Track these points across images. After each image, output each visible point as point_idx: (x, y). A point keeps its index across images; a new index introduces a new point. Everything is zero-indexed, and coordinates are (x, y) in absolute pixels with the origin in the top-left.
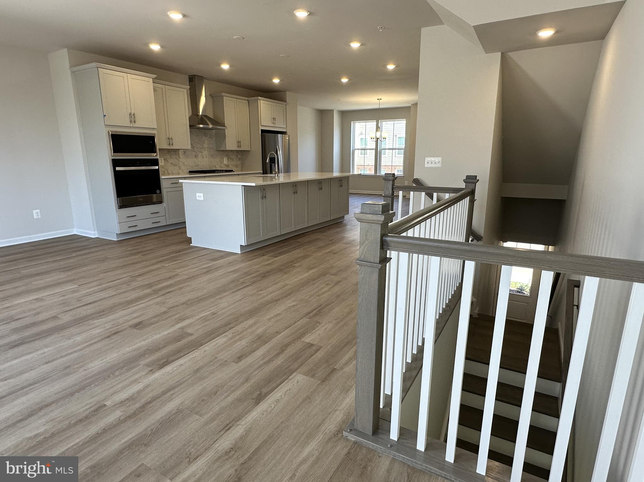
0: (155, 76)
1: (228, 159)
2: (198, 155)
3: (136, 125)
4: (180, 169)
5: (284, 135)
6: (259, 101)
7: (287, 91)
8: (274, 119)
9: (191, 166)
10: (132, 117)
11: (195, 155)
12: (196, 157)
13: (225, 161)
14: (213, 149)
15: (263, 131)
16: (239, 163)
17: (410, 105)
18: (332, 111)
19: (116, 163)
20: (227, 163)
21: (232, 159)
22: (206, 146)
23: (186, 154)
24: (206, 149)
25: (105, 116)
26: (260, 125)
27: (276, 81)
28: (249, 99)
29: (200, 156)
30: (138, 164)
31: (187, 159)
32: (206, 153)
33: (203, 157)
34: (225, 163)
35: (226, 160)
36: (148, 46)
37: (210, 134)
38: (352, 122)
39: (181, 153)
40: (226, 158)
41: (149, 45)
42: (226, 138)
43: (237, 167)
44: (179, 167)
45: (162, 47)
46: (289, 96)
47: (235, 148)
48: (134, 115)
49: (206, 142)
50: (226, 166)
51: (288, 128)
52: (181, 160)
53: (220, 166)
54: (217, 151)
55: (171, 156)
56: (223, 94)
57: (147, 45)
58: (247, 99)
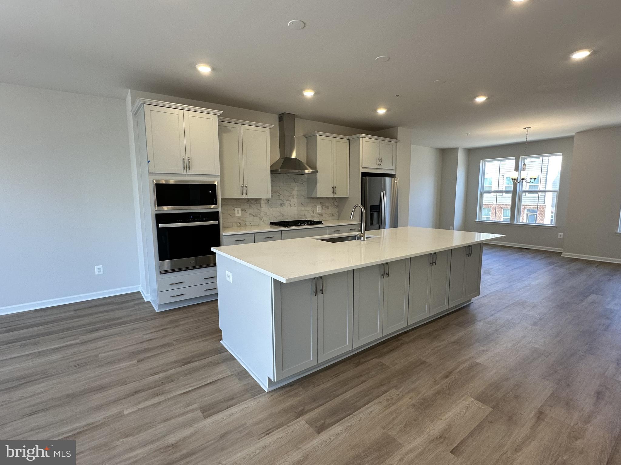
0: (220, 112)
1: (322, 207)
2: (284, 204)
3: (191, 172)
4: (261, 219)
5: (393, 178)
6: (361, 138)
7: (399, 126)
8: (380, 159)
9: (275, 217)
10: (187, 163)
11: (281, 204)
12: (281, 205)
13: (318, 210)
14: (303, 196)
15: (364, 174)
16: (335, 211)
17: (574, 134)
18: (456, 149)
19: (160, 218)
20: (320, 211)
21: (327, 207)
22: (295, 192)
23: (270, 202)
24: (295, 196)
25: (149, 161)
26: (361, 168)
27: (381, 111)
28: (351, 137)
29: (286, 205)
30: (191, 218)
31: (270, 209)
32: (294, 201)
33: (290, 205)
34: (318, 211)
35: (319, 208)
36: (196, 70)
37: (301, 179)
38: (481, 161)
39: (263, 202)
40: (320, 206)
41: (197, 66)
42: (318, 184)
43: (333, 216)
44: (260, 217)
45: (213, 69)
46: (401, 132)
47: (330, 195)
48: (189, 159)
49: (296, 189)
50: (319, 215)
51: (397, 170)
52: (262, 210)
53: (311, 216)
54: (308, 198)
55: (250, 205)
56: (317, 133)
57: (193, 66)
58: (347, 137)
